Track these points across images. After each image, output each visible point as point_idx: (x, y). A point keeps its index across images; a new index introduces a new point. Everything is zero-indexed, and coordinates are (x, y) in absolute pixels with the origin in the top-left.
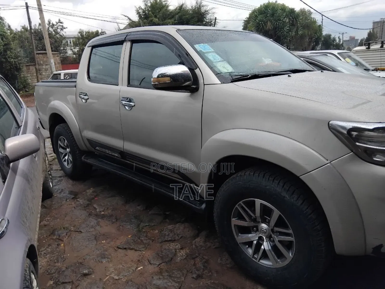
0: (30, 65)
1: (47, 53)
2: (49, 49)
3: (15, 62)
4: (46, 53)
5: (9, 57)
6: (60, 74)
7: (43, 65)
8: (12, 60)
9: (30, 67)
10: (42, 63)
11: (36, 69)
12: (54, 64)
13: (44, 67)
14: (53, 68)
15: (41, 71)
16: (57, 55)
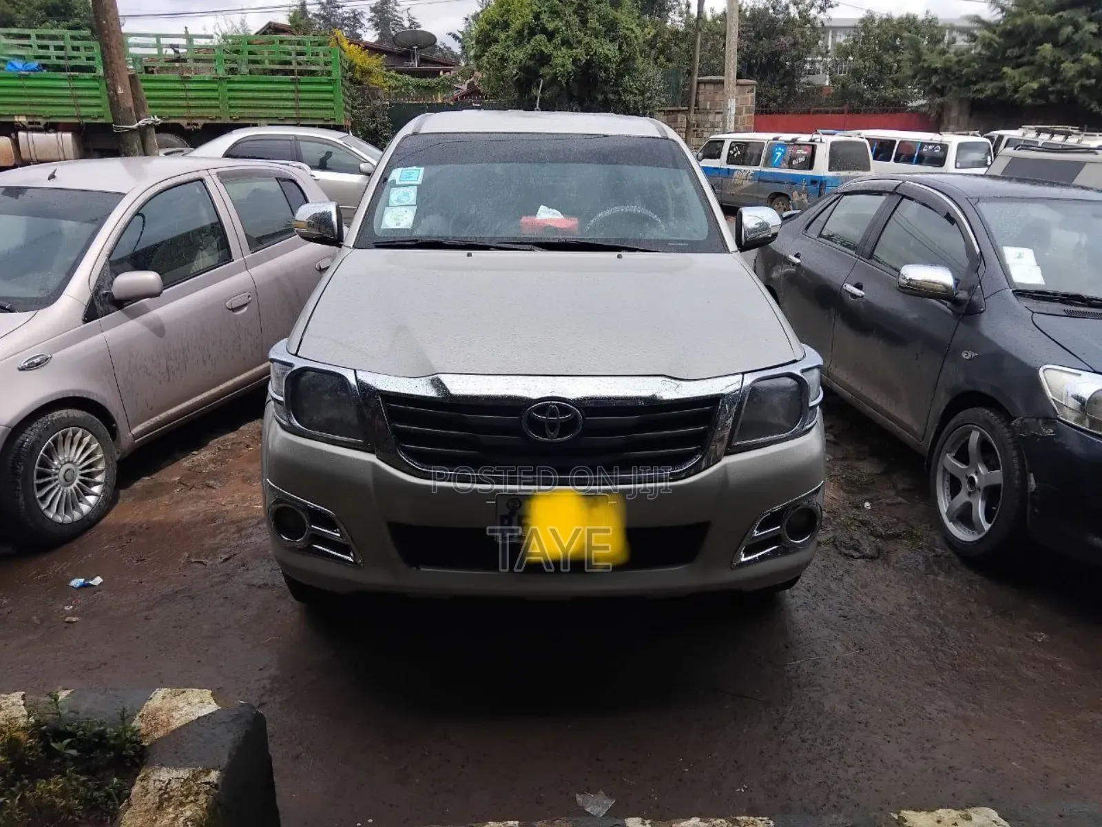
0: (679, 111)
1: (725, 83)
2: (732, 71)
3: (636, 102)
4: (722, 82)
5: (625, 91)
6: (722, 142)
7: (708, 113)
8: (631, 97)
9: (679, 115)
10: (708, 107)
11: (688, 122)
12: (733, 111)
13: (711, 117)
14: (730, 122)
15: (702, 129)
16: (750, 88)
